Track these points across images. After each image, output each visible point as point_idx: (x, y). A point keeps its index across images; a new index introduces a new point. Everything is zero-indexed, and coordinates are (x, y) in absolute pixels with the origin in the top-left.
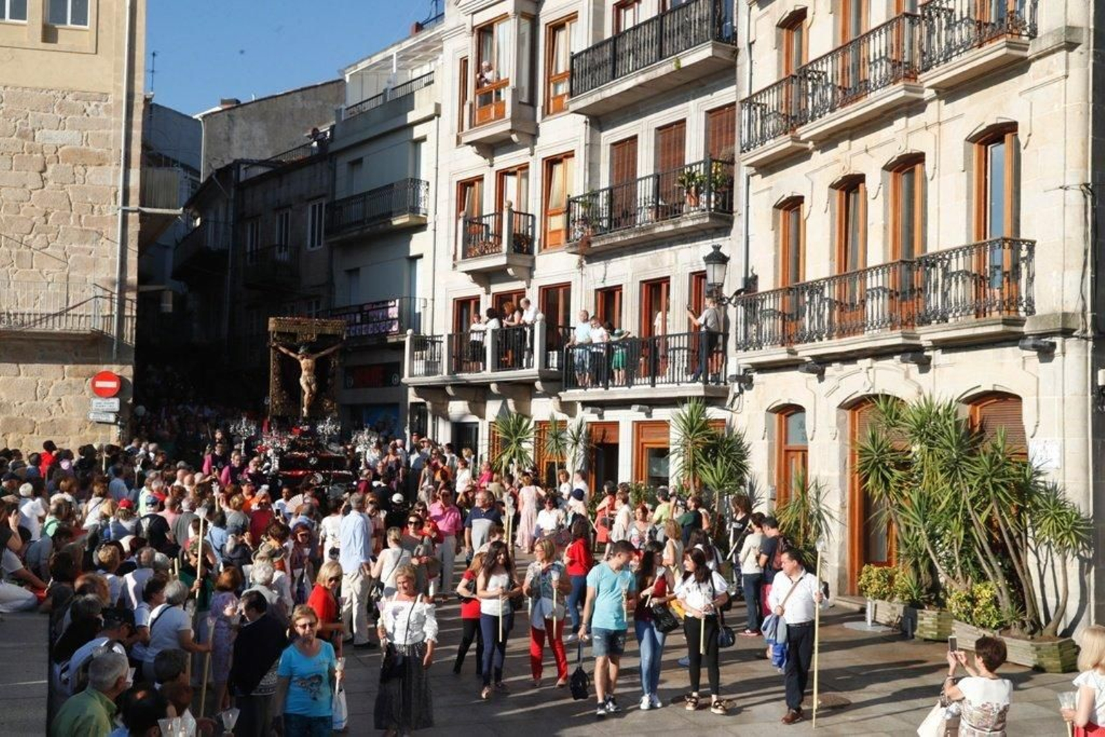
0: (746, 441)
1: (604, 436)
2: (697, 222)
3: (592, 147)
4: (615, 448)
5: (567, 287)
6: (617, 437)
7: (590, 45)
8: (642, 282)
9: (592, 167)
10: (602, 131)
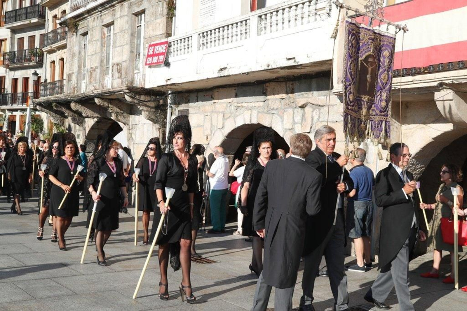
0: (43, 120)
1: (13, 119)
2: (33, 64)
3: (12, 39)
4: (15, 122)
5: (5, 77)
6: (16, 119)
7: (12, 10)
8: (23, 78)
9: (12, 44)
10: (15, 34)
